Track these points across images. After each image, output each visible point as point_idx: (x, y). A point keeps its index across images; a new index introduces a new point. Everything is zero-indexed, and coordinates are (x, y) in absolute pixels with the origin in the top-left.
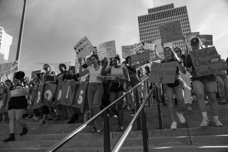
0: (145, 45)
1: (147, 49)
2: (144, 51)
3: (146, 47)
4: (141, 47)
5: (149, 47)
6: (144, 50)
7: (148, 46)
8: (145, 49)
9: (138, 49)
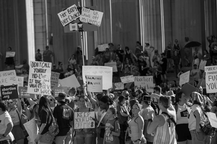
0: (83, 12)
1: (86, 22)
2: (80, 25)
3: (84, 17)
4: (76, 15)
5: (91, 18)
6: (81, 23)
7: (89, 16)
8: (83, 21)
9: (68, 20)
